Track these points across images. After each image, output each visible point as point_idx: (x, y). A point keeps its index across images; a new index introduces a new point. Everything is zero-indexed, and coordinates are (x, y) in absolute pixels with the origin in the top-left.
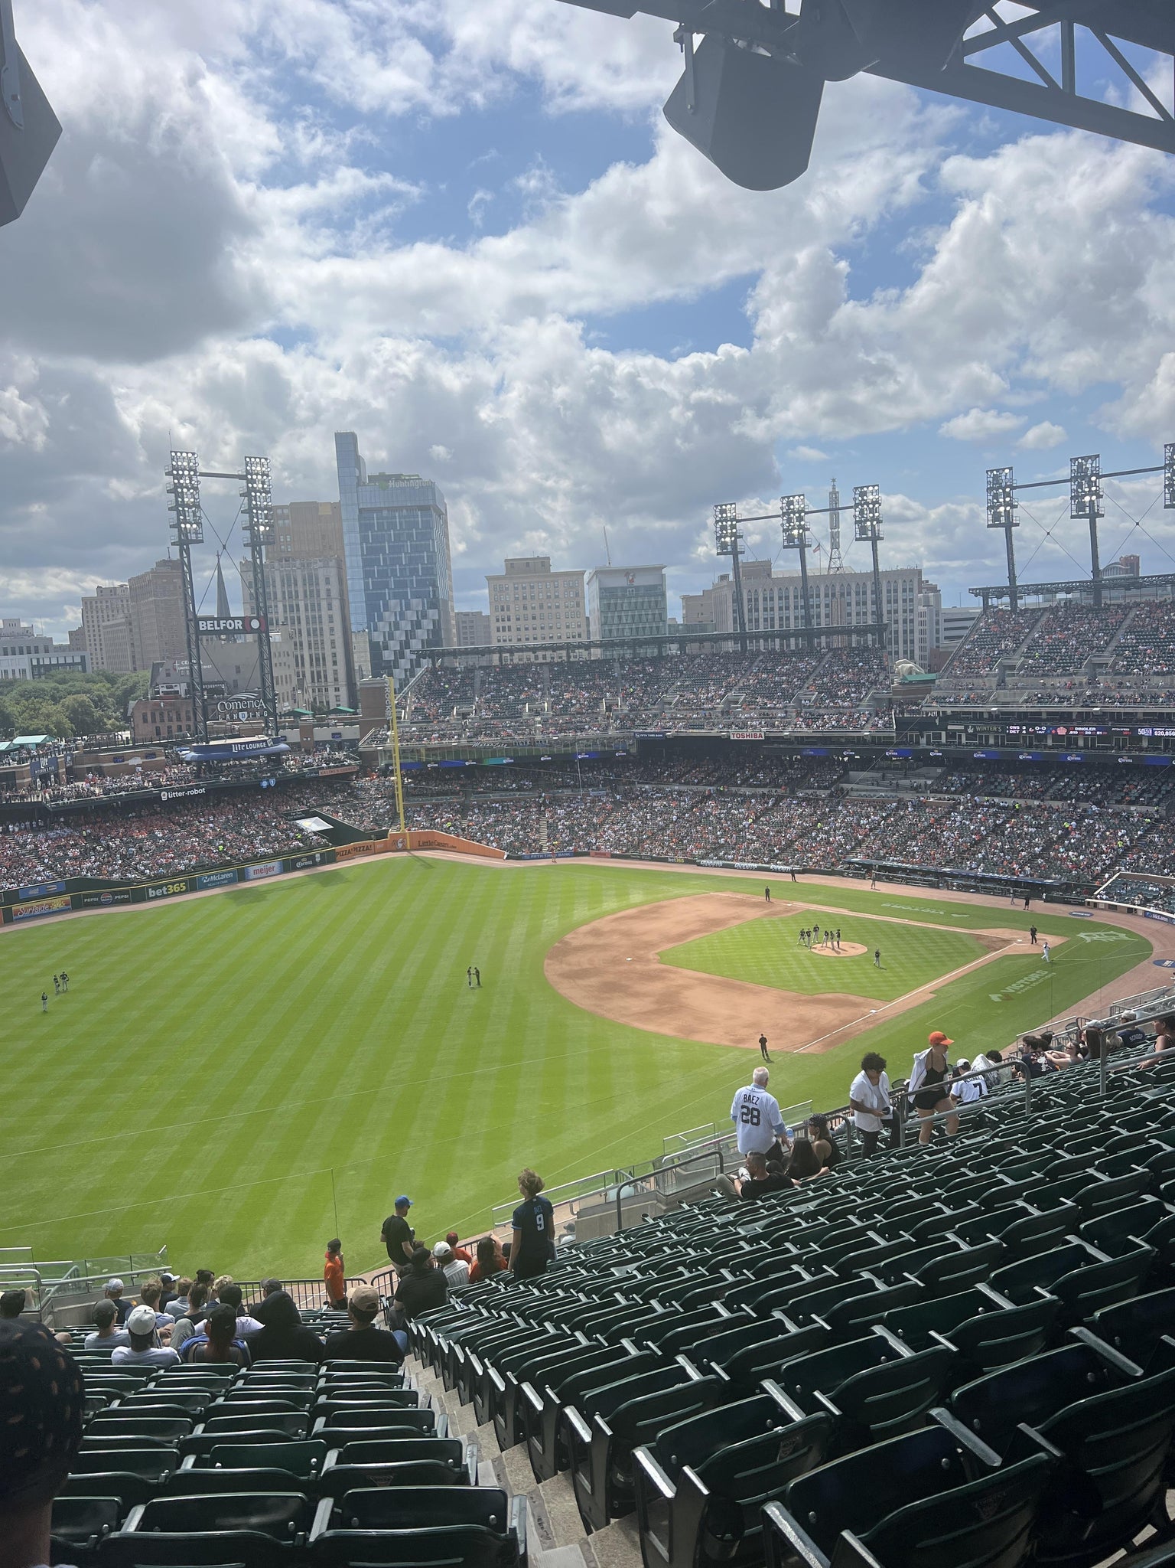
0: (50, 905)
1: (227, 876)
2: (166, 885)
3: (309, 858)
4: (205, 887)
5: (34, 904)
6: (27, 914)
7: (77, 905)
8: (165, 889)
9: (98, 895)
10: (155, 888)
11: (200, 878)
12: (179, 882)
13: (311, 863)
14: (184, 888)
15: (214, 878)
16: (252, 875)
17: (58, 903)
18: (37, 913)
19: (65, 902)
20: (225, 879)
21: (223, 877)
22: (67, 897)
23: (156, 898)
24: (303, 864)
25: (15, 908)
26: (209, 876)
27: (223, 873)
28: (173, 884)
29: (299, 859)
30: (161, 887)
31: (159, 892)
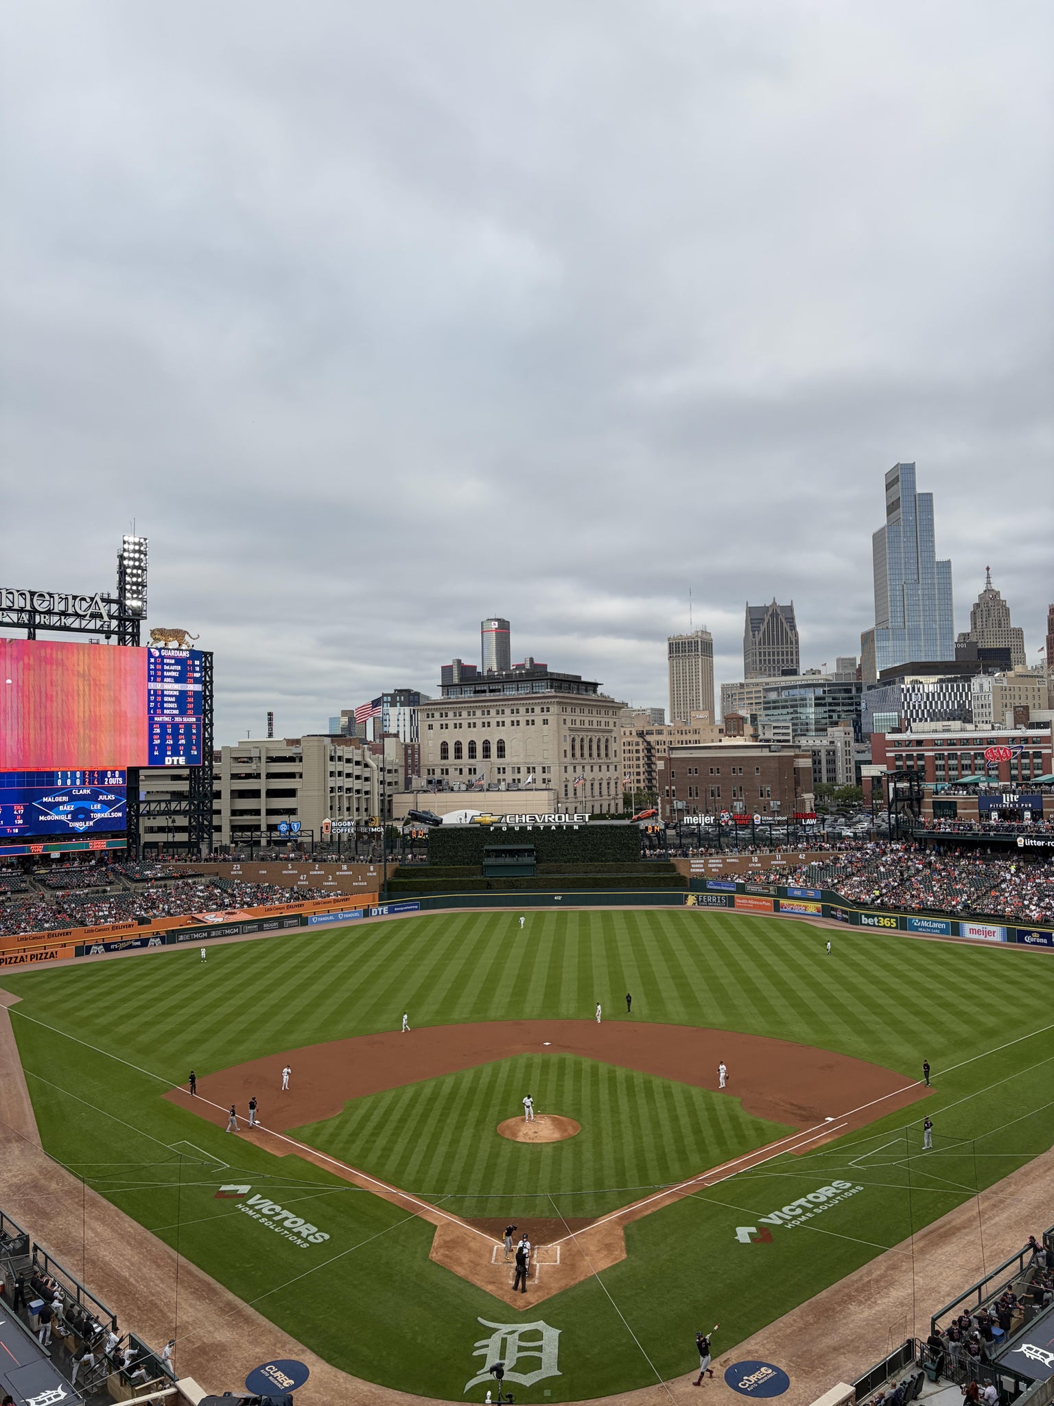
0: (805, 907)
1: (939, 925)
2: (878, 916)
3: (1042, 935)
4: (916, 929)
5: (796, 903)
6: (789, 909)
7: (828, 912)
8: (876, 919)
9: (836, 910)
10: (868, 916)
11: (911, 920)
12: (890, 917)
13: (1045, 941)
14: (894, 925)
15: (925, 924)
16: (968, 935)
17: (812, 907)
18: (795, 911)
19: (817, 908)
20: (938, 928)
21: (935, 925)
22: (819, 905)
23: (868, 925)
24: (1032, 940)
25: (783, 901)
26: (920, 921)
27: (936, 922)
28: (884, 917)
29: (1030, 933)
30: (873, 916)
31: (870, 921)
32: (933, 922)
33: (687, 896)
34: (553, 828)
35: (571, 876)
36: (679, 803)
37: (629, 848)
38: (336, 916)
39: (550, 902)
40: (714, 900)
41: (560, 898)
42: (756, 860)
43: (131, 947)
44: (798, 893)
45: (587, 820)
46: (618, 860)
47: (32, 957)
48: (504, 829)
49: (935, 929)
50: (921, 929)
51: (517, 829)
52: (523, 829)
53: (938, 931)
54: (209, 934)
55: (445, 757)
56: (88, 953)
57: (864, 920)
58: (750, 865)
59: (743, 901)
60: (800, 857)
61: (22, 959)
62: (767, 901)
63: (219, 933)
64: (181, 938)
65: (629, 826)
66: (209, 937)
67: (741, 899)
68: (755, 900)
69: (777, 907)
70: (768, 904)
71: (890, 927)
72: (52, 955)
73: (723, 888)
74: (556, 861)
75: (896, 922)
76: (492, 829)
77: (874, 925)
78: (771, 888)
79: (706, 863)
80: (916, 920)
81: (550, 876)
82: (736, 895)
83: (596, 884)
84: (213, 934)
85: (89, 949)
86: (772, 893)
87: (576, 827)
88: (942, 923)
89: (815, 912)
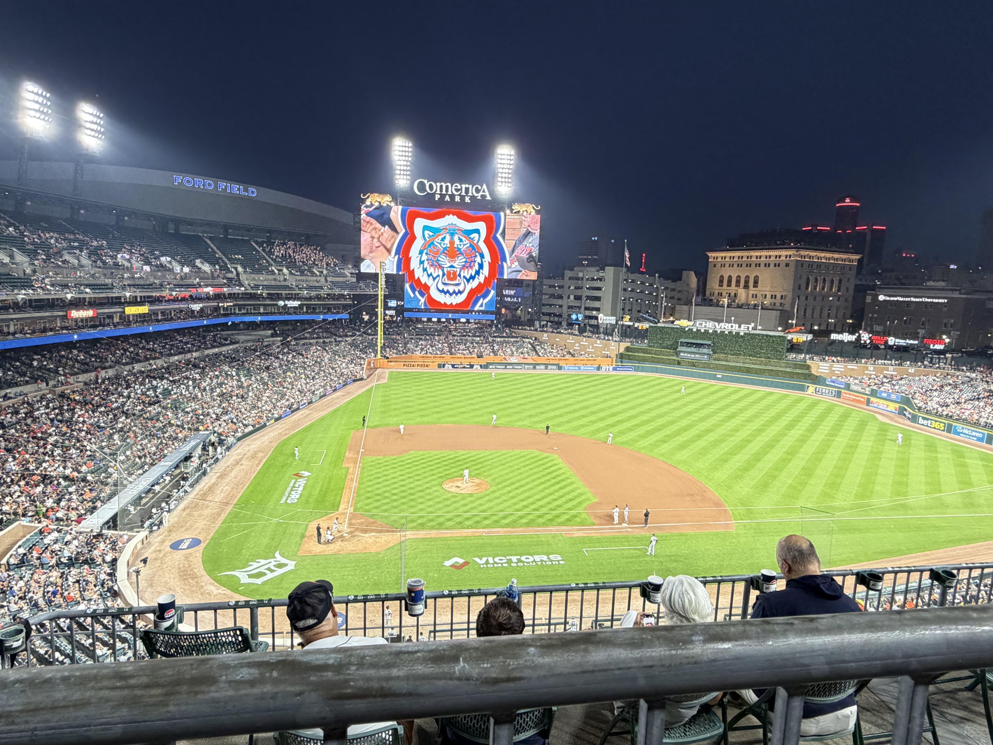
0: (888, 406)
1: (977, 435)
2: (931, 420)
4: (958, 434)
5: (881, 401)
6: (875, 405)
7: (901, 412)
8: (929, 422)
9: (906, 411)
10: (924, 418)
11: (956, 426)
12: (941, 422)
14: (942, 428)
15: (966, 431)
17: (893, 407)
18: (881, 407)
19: (896, 408)
20: (975, 437)
21: (974, 434)
22: (897, 405)
23: (923, 425)
25: (872, 399)
26: (963, 428)
27: (975, 431)
28: (936, 421)
30: (928, 419)
31: (925, 422)
32: (972, 431)
33: (808, 387)
34: (727, 332)
35: (734, 364)
36: (878, 327)
37: (777, 351)
38: (579, 368)
39: (714, 378)
40: (827, 392)
41: (720, 376)
42: (872, 369)
43: (464, 367)
44: (884, 395)
45: (750, 329)
46: (769, 358)
47: (418, 365)
48: (695, 330)
49: (973, 436)
50: (962, 435)
51: (702, 331)
52: (706, 332)
53: (975, 439)
54: (506, 366)
55: (721, 285)
56: (444, 367)
57: (921, 421)
58: (866, 372)
59: (848, 396)
60: (910, 371)
61: (413, 366)
62: (862, 397)
63: (511, 367)
64: (491, 367)
65: (780, 337)
66: (506, 368)
67: (846, 393)
68: (854, 396)
69: (868, 402)
70: (863, 400)
71: (939, 429)
72: (427, 366)
73: (836, 385)
74: (725, 354)
75: (945, 426)
76: (687, 329)
77: (927, 426)
78: (867, 389)
79: (831, 366)
80: (959, 426)
81: (720, 362)
82: (843, 391)
83: (748, 371)
84: (508, 367)
85: (444, 366)
86: (867, 392)
87: (742, 334)
88: (980, 433)
89: (894, 410)
